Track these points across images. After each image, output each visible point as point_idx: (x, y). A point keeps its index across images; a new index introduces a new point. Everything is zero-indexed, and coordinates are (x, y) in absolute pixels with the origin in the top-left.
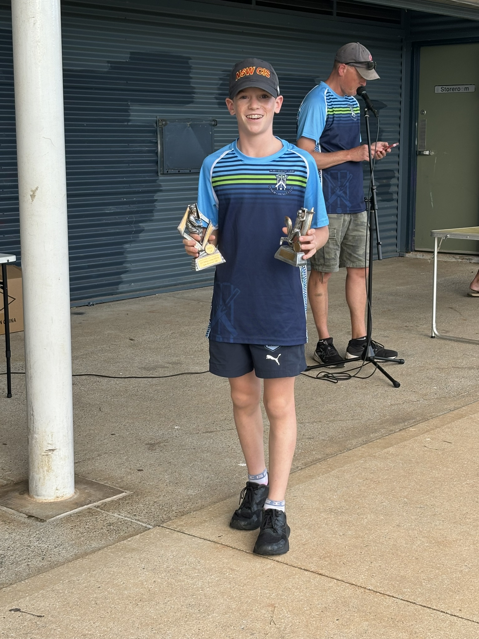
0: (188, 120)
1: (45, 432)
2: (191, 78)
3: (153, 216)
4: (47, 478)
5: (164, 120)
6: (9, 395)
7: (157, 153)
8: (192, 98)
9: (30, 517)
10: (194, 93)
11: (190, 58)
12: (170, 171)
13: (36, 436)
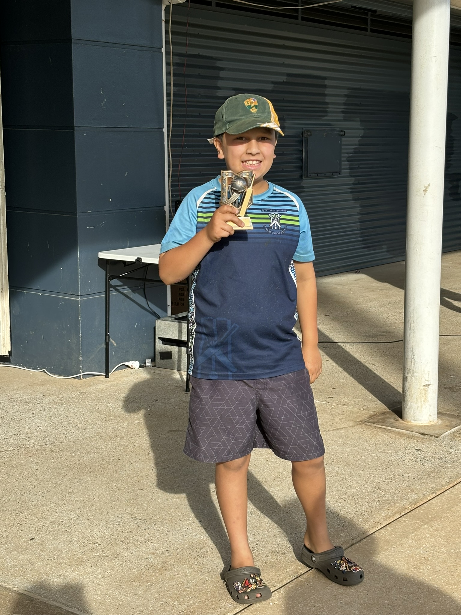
1: (424, 371)
4: (423, 406)
9: (423, 434)
13: (416, 374)
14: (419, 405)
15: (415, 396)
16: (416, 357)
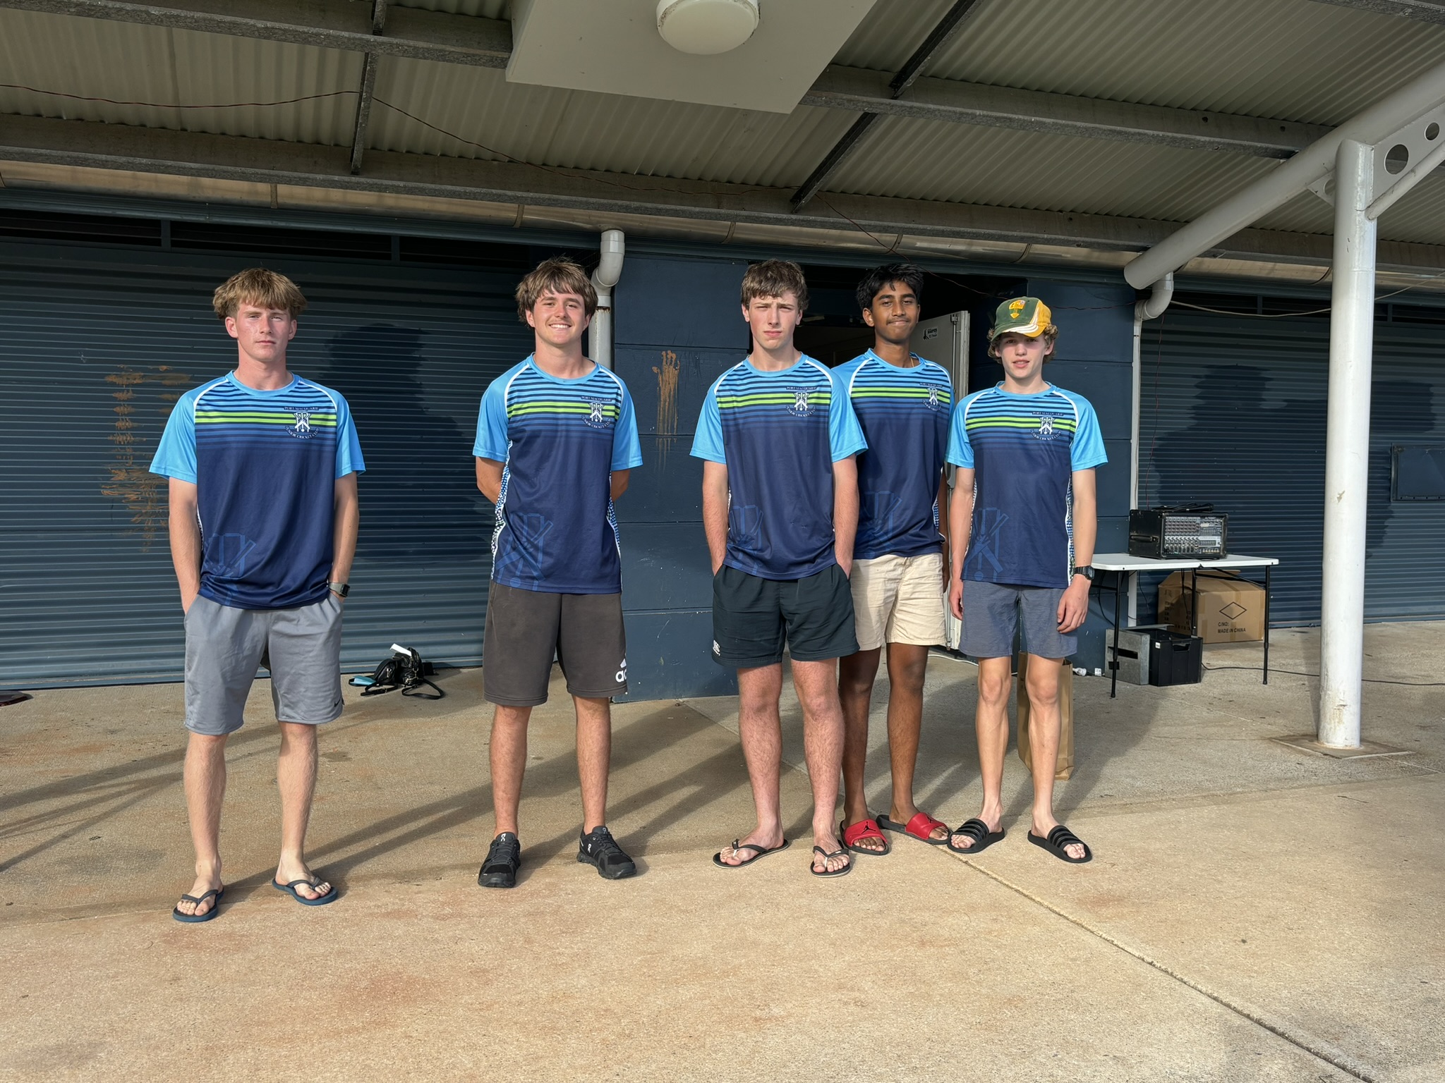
0: (1427, 446)
1: (1338, 690)
2: (1432, 405)
3: (1382, 542)
4: (1338, 728)
5: (1400, 447)
6: (1265, 682)
7: (1390, 479)
8: (1433, 424)
9: (1325, 755)
10: (1435, 420)
11: (1431, 385)
12: (1404, 498)
13: (1329, 692)
14: (1333, 725)
15: (1328, 716)
16: (1329, 674)
